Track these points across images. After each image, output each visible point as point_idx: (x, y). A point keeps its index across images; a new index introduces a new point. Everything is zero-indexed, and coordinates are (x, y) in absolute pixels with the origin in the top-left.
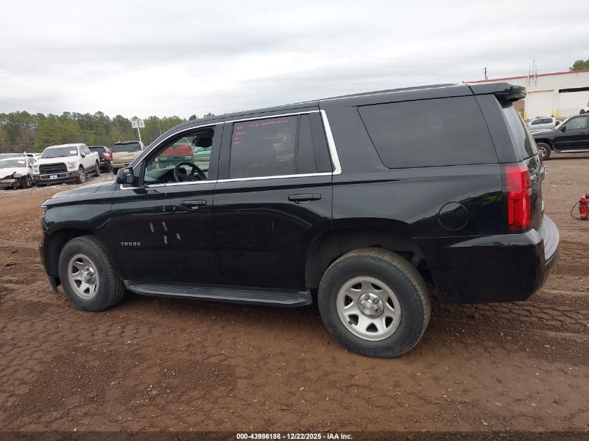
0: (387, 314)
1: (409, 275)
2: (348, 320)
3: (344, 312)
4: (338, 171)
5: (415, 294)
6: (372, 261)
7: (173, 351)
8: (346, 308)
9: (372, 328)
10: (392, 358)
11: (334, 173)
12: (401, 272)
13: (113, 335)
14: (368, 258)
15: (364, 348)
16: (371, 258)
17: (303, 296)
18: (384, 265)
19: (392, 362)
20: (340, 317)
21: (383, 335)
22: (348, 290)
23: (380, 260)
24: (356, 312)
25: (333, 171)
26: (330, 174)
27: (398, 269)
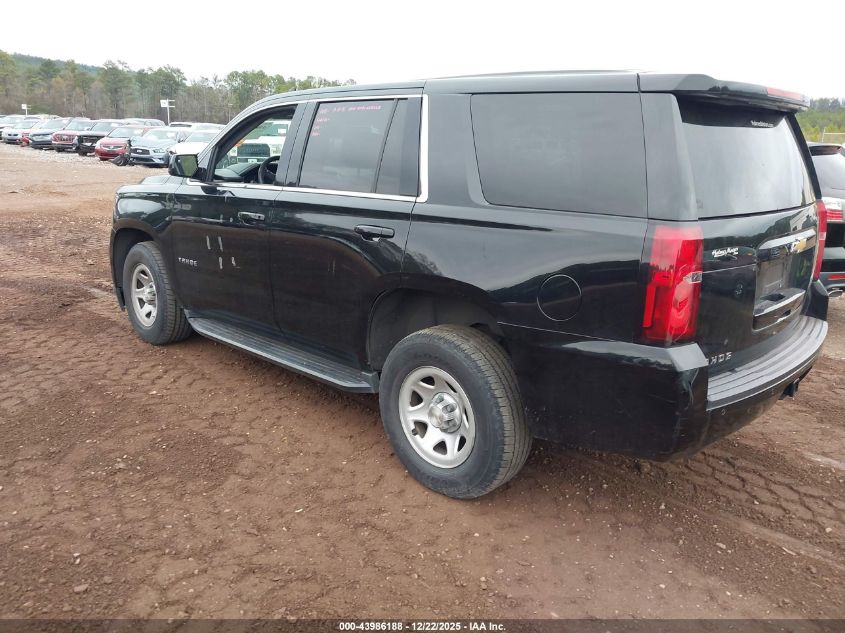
0: (462, 432)
1: (492, 380)
2: (413, 427)
3: (408, 415)
4: (424, 196)
5: (495, 410)
6: (445, 346)
7: (193, 416)
8: (412, 409)
9: (441, 447)
10: (458, 499)
11: (419, 200)
12: (480, 371)
13: (147, 379)
14: (442, 342)
15: (424, 474)
16: (446, 341)
17: (366, 380)
18: (460, 356)
19: (455, 505)
20: (402, 420)
21: (451, 462)
22: (415, 384)
23: (457, 347)
24: (424, 418)
25: (418, 196)
26: (413, 199)
27: (477, 367)
